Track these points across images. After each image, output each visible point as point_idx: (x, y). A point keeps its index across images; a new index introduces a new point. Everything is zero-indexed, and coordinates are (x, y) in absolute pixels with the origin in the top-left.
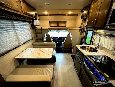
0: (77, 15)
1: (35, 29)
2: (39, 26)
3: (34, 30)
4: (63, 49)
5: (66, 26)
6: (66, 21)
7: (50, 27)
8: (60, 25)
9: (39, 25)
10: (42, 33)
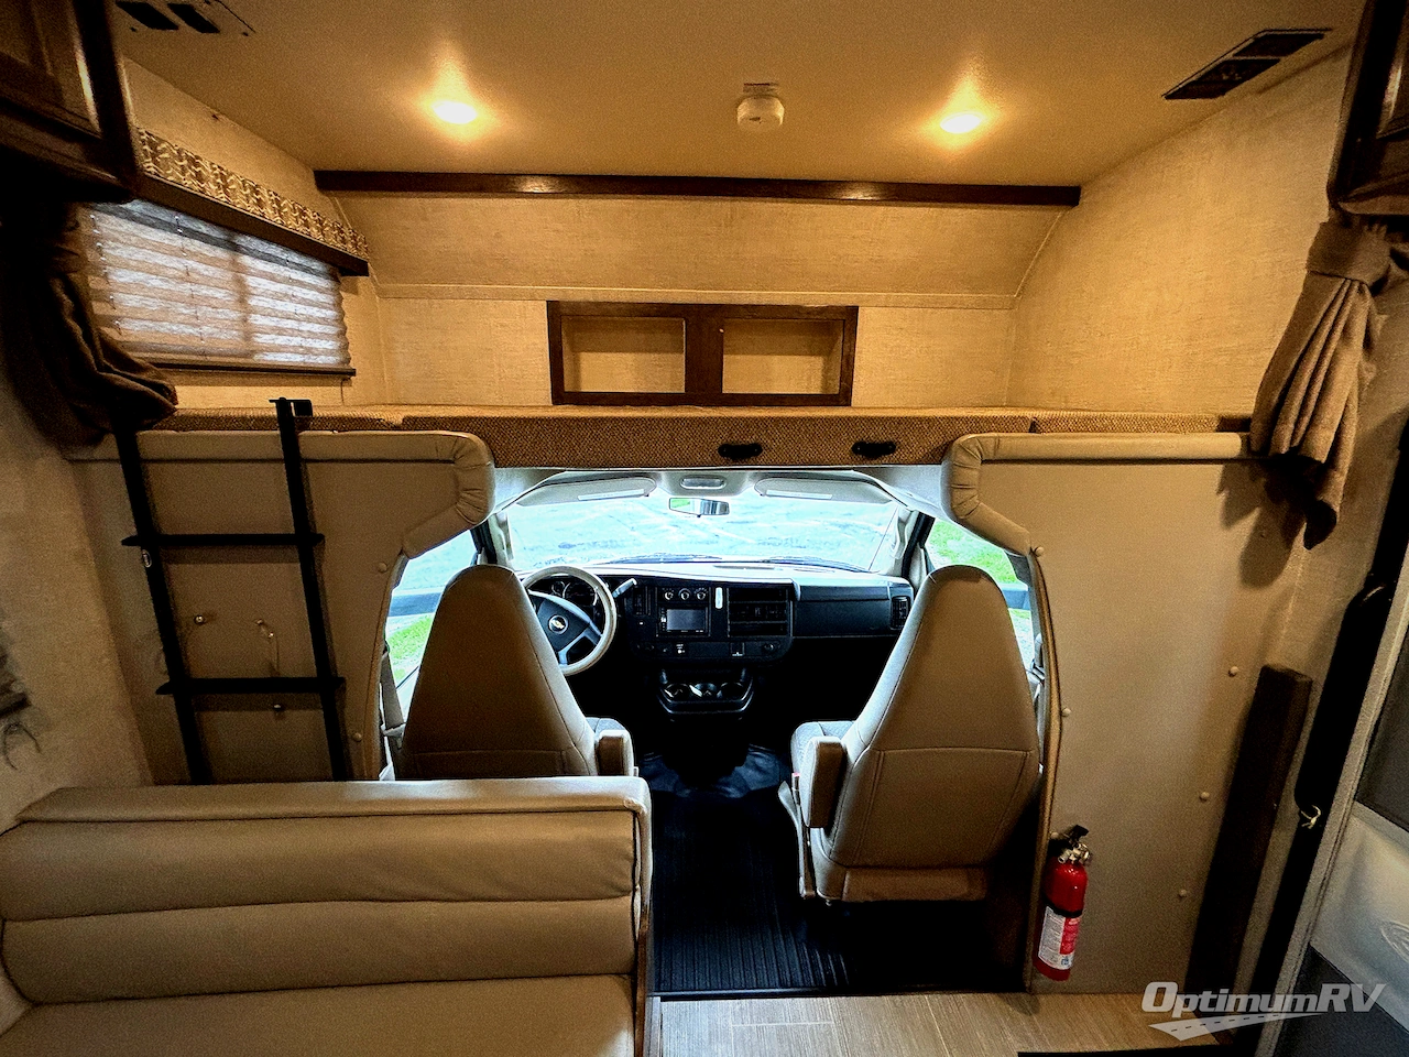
0: (1065, 196)
1: (109, 446)
2: (342, 375)
3: (109, 479)
4: (834, 882)
5: (844, 397)
6: (852, 312)
7: (560, 396)
8: (744, 371)
9: (328, 361)
10: (304, 542)
